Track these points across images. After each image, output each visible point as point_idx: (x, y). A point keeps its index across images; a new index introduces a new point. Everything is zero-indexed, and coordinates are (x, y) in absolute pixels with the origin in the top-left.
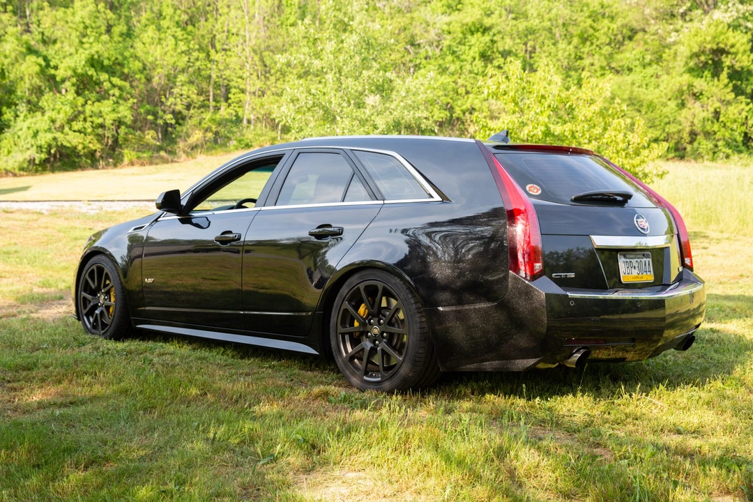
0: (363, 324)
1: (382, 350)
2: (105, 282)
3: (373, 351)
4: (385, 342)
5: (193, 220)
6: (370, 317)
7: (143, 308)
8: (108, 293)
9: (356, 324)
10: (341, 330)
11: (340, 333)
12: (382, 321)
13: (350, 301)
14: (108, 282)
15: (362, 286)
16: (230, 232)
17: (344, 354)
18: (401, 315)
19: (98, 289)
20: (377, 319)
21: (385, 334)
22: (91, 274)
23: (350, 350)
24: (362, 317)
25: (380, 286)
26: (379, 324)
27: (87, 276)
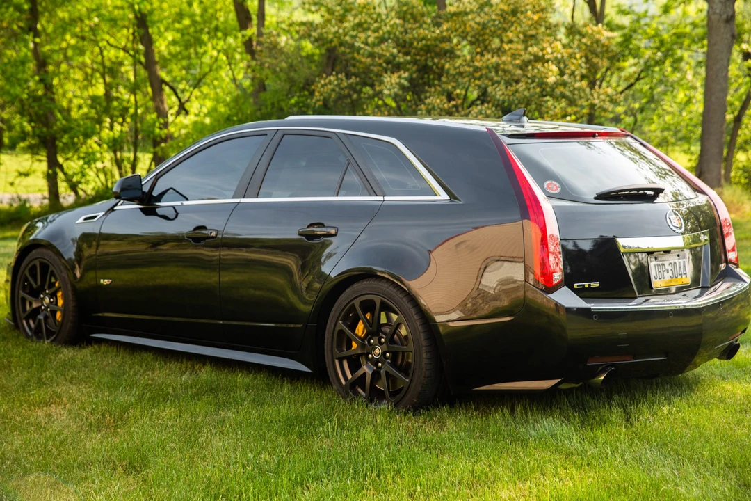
0: (362, 345)
1: (387, 372)
2: (50, 279)
3: (376, 375)
4: (389, 363)
5: (157, 210)
6: (369, 336)
7: (100, 314)
8: (54, 295)
9: (354, 345)
10: (337, 353)
11: (337, 359)
12: (383, 340)
13: (344, 320)
14: (53, 280)
15: (357, 303)
16: (204, 228)
17: (343, 382)
18: (403, 331)
19: (41, 290)
20: (378, 338)
21: (388, 354)
22: (33, 270)
23: (349, 376)
24: (360, 338)
25: (378, 300)
26: (381, 344)
27: (27, 273)
